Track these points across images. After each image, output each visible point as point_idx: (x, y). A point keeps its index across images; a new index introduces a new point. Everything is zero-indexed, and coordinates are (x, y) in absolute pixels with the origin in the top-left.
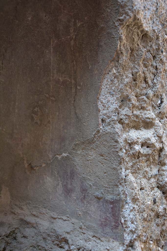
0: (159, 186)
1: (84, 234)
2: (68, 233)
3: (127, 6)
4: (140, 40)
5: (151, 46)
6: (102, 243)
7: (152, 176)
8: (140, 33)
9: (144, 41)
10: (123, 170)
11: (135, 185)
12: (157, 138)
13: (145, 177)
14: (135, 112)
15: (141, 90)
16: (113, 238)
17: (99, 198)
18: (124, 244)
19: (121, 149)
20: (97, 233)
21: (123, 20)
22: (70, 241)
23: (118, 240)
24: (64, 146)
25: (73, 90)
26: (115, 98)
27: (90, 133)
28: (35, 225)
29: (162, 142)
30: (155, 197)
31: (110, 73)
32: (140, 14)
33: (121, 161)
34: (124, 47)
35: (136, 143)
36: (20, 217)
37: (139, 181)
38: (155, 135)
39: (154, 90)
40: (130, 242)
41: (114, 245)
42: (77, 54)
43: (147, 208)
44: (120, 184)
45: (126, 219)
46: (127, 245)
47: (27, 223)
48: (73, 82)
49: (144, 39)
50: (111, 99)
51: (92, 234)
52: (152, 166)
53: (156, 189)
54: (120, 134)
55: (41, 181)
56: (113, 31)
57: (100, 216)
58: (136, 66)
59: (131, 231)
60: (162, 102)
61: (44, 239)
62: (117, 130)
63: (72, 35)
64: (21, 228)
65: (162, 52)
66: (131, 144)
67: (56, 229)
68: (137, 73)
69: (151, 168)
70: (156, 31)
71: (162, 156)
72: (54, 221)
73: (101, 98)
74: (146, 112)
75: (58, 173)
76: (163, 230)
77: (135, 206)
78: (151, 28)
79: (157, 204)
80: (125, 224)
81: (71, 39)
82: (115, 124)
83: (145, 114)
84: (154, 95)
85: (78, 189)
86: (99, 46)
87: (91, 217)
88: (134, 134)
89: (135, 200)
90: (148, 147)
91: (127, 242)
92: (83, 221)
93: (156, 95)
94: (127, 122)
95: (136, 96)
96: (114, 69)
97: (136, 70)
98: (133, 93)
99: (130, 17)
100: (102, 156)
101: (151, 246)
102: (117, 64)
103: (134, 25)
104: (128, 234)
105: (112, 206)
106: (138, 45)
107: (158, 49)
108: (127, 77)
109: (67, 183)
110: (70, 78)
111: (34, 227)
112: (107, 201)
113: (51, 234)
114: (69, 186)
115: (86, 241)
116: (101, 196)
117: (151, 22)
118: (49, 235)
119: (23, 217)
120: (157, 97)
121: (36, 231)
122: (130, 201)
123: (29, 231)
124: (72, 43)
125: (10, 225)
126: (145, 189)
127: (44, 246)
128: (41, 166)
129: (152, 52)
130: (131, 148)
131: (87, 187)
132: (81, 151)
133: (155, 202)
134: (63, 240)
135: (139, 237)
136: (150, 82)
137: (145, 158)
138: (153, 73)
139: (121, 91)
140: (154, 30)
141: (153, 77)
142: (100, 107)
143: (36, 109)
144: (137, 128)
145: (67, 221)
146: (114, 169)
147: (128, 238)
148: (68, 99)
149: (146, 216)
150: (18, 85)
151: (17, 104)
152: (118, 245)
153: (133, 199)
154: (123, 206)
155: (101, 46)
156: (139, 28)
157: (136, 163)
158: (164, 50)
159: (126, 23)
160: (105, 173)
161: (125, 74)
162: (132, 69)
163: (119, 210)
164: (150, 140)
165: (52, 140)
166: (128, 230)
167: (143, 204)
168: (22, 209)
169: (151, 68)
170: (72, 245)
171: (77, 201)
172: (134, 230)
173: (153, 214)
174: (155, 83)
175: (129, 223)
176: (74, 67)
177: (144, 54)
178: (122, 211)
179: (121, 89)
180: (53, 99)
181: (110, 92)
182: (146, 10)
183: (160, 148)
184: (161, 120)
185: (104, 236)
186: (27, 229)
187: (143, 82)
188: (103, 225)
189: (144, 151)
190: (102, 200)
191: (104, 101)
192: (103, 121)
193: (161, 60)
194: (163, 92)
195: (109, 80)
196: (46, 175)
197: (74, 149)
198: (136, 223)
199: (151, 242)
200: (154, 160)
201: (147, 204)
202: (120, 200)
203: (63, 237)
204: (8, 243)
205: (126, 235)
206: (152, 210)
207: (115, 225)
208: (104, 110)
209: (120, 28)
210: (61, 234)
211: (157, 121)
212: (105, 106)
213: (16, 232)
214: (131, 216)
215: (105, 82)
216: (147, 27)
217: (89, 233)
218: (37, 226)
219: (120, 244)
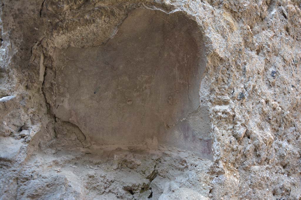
0: (234, 135)
1: (194, 158)
2: (186, 158)
3: (210, 48)
4: (219, 61)
5: (225, 64)
6: (203, 161)
7: (229, 129)
8: (218, 59)
9: (221, 62)
10: (213, 125)
11: (219, 132)
12: (231, 110)
13: (225, 129)
14: (218, 97)
15: (221, 86)
16: (208, 159)
17: (201, 140)
18: (213, 161)
19: (211, 114)
20: (200, 157)
21: (208, 54)
22: (187, 161)
23: (210, 160)
24: (184, 115)
25: (187, 87)
26: (207, 90)
27: (196, 108)
28: (170, 155)
29: (234, 112)
30: (231, 140)
31: (204, 78)
32: (217, 50)
33: (211, 120)
34: (210, 66)
35: (219, 112)
36: (163, 152)
37: (221, 131)
38: (230, 108)
39: (228, 85)
40: (217, 160)
41: (208, 162)
42: (188, 70)
43: (226, 144)
44: (211, 132)
45: (214, 149)
46: (215, 162)
47: (166, 154)
48: (187, 83)
49: (221, 61)
50: (205, 90)
51: (198, 157)
52: (229, 124)
53: (231, 136)
54: (210, 107)
55: (173, 133)
56: (204, 59)
57: (202, 148)
58: (217, 74)
59: (217, 155)
60: (234, 91)
61: (175, 161)
62: (208, 105)
63: (185, 61)
64: (163, 157)
65: (232, 66)
66: (216, 112)
67: (180, 156)
68: (218, 77)
69: (228, 125)
70: (227, 57)
71: (235, 119)
72: (180, 153)
73: (201, 90)
74: (224, 96)
75: (181, 128)
76: (237, 159)
77: (219, 143)
78: (224, 56)
79: (232, 143)
80: (214, 152)
81: (185, 63)
82: (207, 102)
83: (224, 97)
84: (229, 88)
85: (191, 136)
86: (198, 66)
87: (197, 149)
88: (218, 107)
89: (219, 140)
90: (226, 114)
91: (215, 160)
92: (193, 152)
93: (230, 88)
94: (214, 101)
95: (219, 89)
96: (206, 76)
97: (217, 76)
98: (216, 87)
99: (212, 52)
100: (202, 118)
101: (230, 165)
102: (207, 74)
103: (215, 55)
104: (216, 157)
105: (207, 143)
106: (218, 64)
107: (229, 65)
108: (213, 79)
109: (185, 133)
110: (185, 81)
111: (170, 156)
112: (205, 141)
113: (178, 159)
114: (187, 135)
115: (195, 161)
116: (201, 138)
117: (224, 53)
118: (177, 160)
119: (164, 152)
120: (231, 89)
121: (170, 158)
122: (216, 140)
123: (167, 158)
124: (186, 65)
125: (158, 155)
126: (225, 135)
127: (174, 164)
128: (173, 125)
129: (226, 67)
130: (216, 114)
131: (195, 134)
132: (192, 116)
133: (231, 142)
134: (184, 161)
135: (221, 158)
136: (226, 82)
137: (225, 120)
138: (227, 77)
139: (210, 86)
140: (226, 57)
141: (227, 79)
142: (200, 94)
143: (170, 97)
144: (220, 104)
145: (186, 153)
146: (208, 124)
147: (215, 158)
148: (185, 91)
149: (225, 148)
150: (161, 86)
151: (160, 95)
152: (210, 162)
153: (218, 139)
154: (212, 143)
155: (199, 66)
156: (217, 56)
157: (219, 122)
158: (233, 65)
159: (210, 55)
160: (204, 127)
161: (211, 78)
162: (215, 75)
163: (211, 145)
164: (227, 111)
165: (178, 112)
166: (215, 155)
167: (223, 142)
168: (164, 147)
169: (226, 75)
170: (188, 163)
171: (191, 142)
172: (218, 154)
173: (230, 149)
174: (229, 82)
175: (216, 151)
176: (187, 76)
177: (221, 68)
178: (212, 145)
179: (210, 85)
180: (178, 92)
181: (205, 87)
182: (220, 48)
183: (233, 115)
184: (234, 101)
185: (204, 158)
186: (166, 158)
187: (222, 81)
188: (203, 152)
189: (224, 116)
190: (202, 140)
191: (202, 92)
192: (202, 101)
193: (232, 70)
194: (234, 86)
195: (204, 81)
196: (175, 130)
197: (188, 116)
198: (219, 151)
199: (230, 164)
200: (230, 121)
201: (226, 142)
202: (211, 140)
203: (184, 159)
204: (157, 164)
205: (214, 157)
206: (229, 147)
207: (209, 152)
208: (202, 96)
209: (207, 58)
210: (183, 158)
211: (231, 101)
212: (202, 94)
213: (161, 159)
214: (217, 148)
215: (202, 82)
216: (221, 55)
217: (196, 157)
218: (171, 156)
219: (211, 161)
